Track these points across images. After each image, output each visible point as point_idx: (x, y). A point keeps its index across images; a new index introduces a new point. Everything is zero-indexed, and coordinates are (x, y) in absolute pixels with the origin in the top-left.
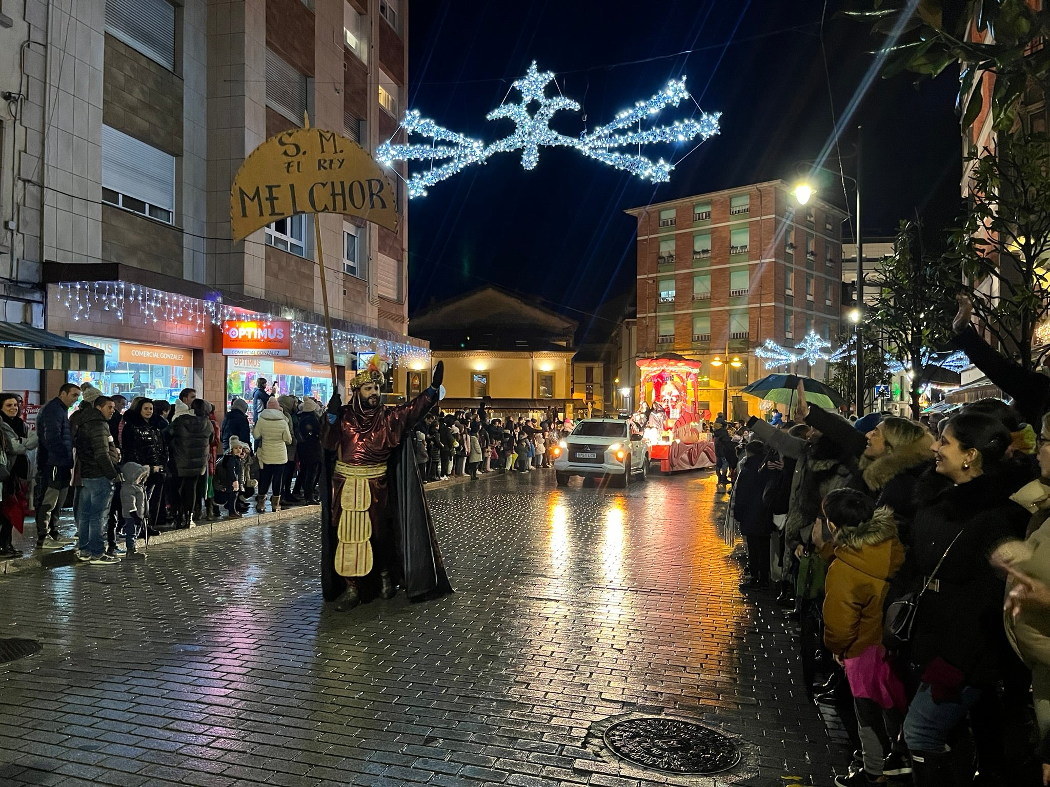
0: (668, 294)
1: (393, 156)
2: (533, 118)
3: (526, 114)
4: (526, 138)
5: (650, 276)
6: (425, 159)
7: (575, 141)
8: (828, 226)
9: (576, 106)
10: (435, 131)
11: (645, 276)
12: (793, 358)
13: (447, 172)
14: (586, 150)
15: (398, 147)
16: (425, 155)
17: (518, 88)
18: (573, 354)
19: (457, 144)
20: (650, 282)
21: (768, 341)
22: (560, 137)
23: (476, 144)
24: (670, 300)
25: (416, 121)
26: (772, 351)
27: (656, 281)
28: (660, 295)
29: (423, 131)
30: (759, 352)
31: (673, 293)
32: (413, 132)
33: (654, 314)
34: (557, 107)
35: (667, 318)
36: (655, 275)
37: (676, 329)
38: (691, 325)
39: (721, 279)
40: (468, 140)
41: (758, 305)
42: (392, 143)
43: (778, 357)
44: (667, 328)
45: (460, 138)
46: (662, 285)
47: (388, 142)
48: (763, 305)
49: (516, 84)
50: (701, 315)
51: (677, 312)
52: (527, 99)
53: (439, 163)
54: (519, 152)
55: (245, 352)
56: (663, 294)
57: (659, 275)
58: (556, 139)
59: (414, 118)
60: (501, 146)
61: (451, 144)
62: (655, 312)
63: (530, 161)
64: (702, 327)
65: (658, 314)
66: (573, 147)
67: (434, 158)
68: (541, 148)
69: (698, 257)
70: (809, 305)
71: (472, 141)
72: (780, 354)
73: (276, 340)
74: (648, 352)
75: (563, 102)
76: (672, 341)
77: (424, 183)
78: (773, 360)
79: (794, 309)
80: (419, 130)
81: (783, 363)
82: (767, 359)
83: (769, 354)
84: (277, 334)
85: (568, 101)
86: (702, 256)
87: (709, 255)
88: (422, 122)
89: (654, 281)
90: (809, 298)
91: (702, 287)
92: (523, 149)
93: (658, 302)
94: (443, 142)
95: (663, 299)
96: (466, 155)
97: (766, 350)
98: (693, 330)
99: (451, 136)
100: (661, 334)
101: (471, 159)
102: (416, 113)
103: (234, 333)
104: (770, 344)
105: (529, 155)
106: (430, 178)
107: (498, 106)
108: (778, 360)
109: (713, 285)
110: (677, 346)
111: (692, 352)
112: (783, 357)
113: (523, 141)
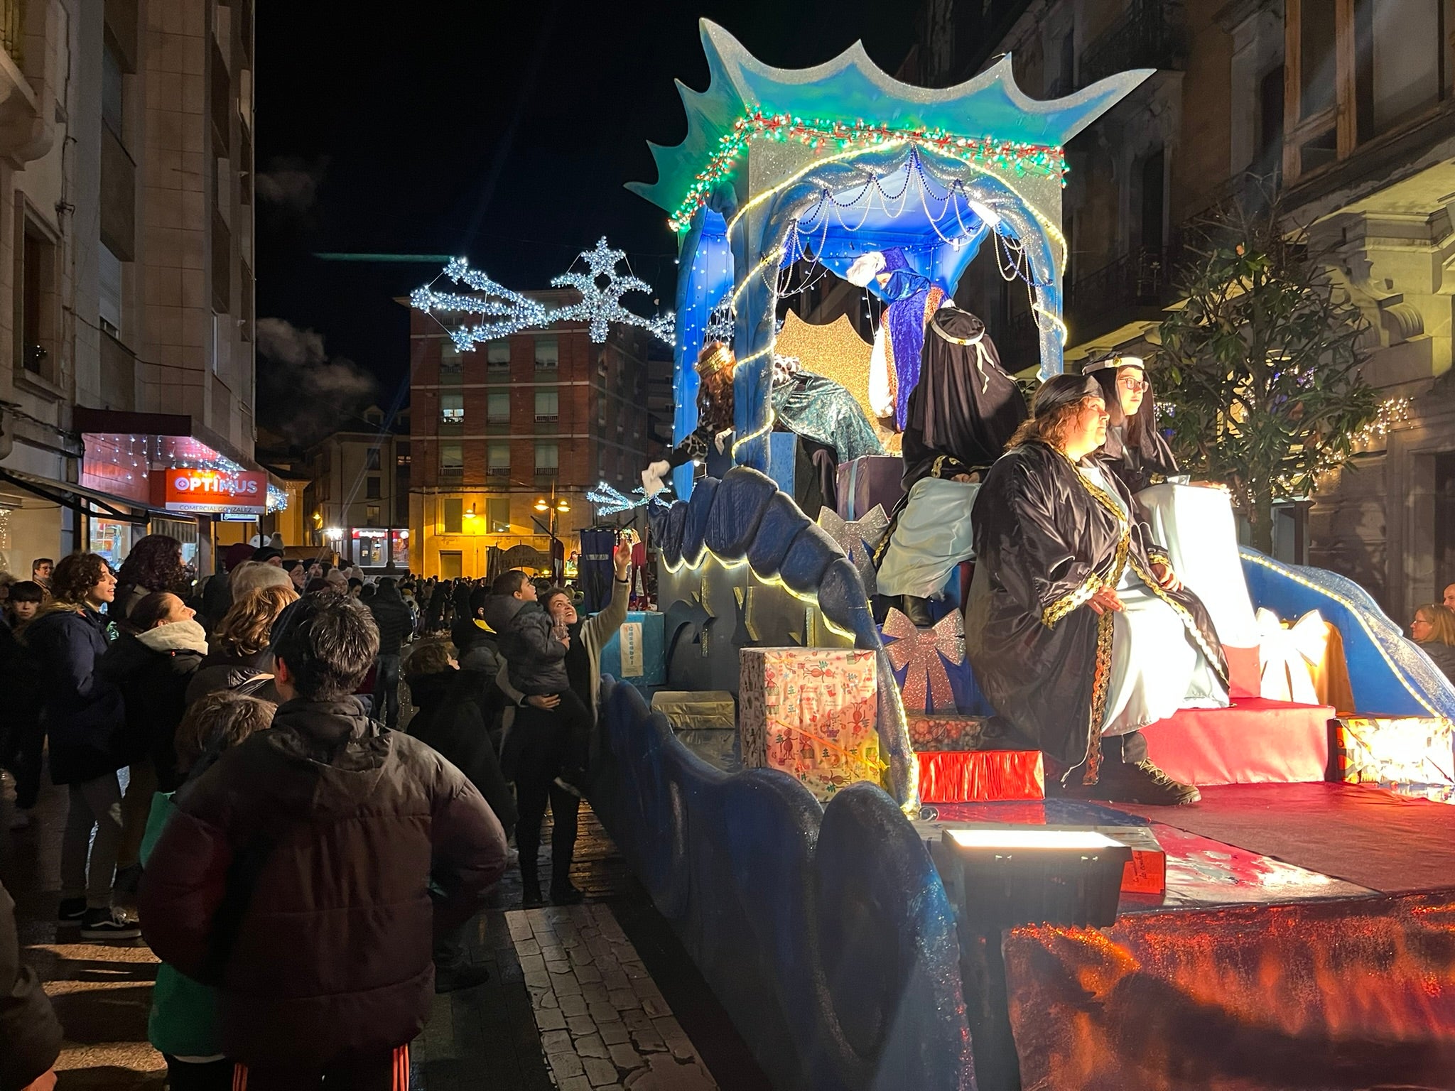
0: (453, 413)
1: (433, 303)
2: (602, 292)
3: (595, 287)
4: (595, 311)
5: (429, 387)
6: (474, 312)
7: (648, 322)
8: (636, 345)
9: (648, 289)
10: (488, 285)
11: (422, 387)
12: (631, 505)
13: (503, 330)
14: (658, 332)
15: (440, 295)
16: (476, 309)
17: (586, 260)
18: (307, 483)
19: (514, 303)
20: (430, 395)
21: (602, 483)
22: (631, 316)
23: (536, 307)
24: (456, 420)
25: (464, 271)
26: (606, 494)
27: (438, 395)
28: (443, 413)
29: (472, 283)
30: (591, 496)
31: (461, 412)
32: (460, 280)
33: (435, 438)
34: (628, 286)
35: (452, 444)
36: (435, 387)
37: (464, 458)
38: (486, 456)
39: (524, 400)
40: (529, 302)
41: (570, 436)
42: (432, 289)
43: (613, 502)
44: (452, 456)
45: (517, 297)
46: (446, 400)
47: (427, 287)
48: (575, 436)
49: (583, 254)
50: (499, 443)
51: (466, 437)
52: (596, 272)
53: (493, 320)
54: (587, 323)
55: (201, 508)
56: (448, 413)
57: (441, 387)
58: (627, 317)
59: (461, 266)
60: (567, 313)
61: (508, 303)
62: (436, 434)
63: (599, 334)
64: (499, 457)
65: (440, 438)
66: (645, 327)
67: (486, 313)
68: (610, 324)
69: (491, 369)
70: (620, 438)
71: (533, 303)
72: (615, 499)
73: (246, 495)
74: (428, 487)
75: (632, 283)
76: (460, 473)
77: (472, 338)
78: (607, 505)
79: (607, 442)
80: (467, 280)
81: (619, 509)
82: (601, 505)
83: (604, 499)
84: (248, 487)
85: (641, 283)
86: (498, 368)
87: (508, 368)
88: (472, 273)
89: (434, 395)
90: (620, 429)
91: (499, 408)
92: (591, 321)
93: (439, 421)
94: (497, 298)
95: (447, 418)
96: (525, 317)
97: (600, 493)
98: (487, 461)
99: (508, 294)
100: (445, 463)
101: (531, 321)
102: (464, 261)
103: (183, 484)
104: (604, 486)
105: (598, 328)
106: (481, 333)
107: (564, 273)
108: (614, 505)
109: (513, 407)
110: (466, 480)
111: (486, 489)
112: (619, 502)
113: (591, 313)
